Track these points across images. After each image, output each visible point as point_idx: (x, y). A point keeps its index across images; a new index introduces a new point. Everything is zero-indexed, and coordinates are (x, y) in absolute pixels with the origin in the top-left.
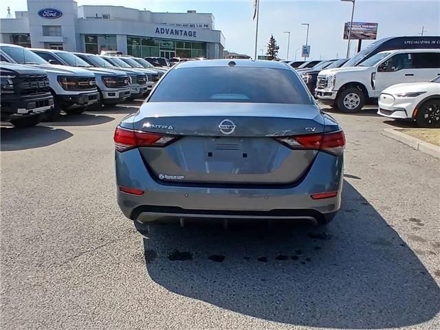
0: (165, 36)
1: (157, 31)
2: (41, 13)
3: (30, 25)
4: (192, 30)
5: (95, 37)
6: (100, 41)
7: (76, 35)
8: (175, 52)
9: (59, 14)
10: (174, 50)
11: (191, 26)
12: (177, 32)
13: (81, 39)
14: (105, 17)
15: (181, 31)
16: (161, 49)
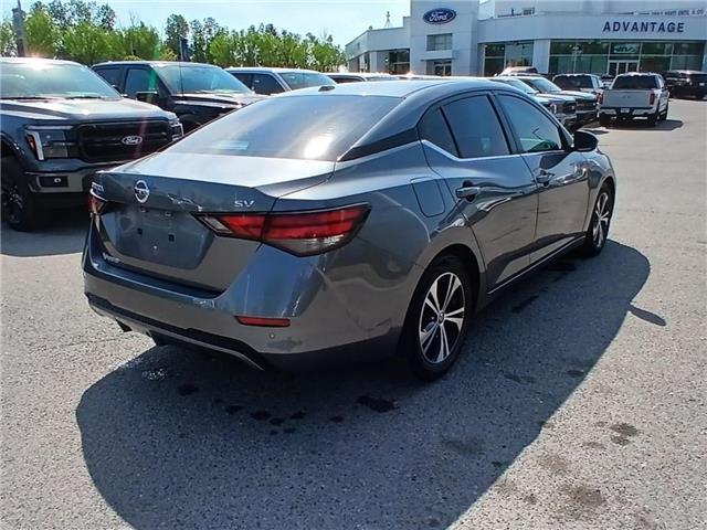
0: (620, 35)
1: (607, 27)
2: (427, 17)
3: (412, 36)
4: (676, 20)
5: (502, 45)
6: (509, 53)
7: (472, 45)
8: (638, 62)
9: (450, 15)
10: (637, 58)
11: (681, 13)
12: (644, 27)
13: (479, 50)
14: (527, 12)
15: (653, 24)
16: (611, 58)
